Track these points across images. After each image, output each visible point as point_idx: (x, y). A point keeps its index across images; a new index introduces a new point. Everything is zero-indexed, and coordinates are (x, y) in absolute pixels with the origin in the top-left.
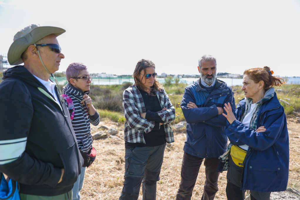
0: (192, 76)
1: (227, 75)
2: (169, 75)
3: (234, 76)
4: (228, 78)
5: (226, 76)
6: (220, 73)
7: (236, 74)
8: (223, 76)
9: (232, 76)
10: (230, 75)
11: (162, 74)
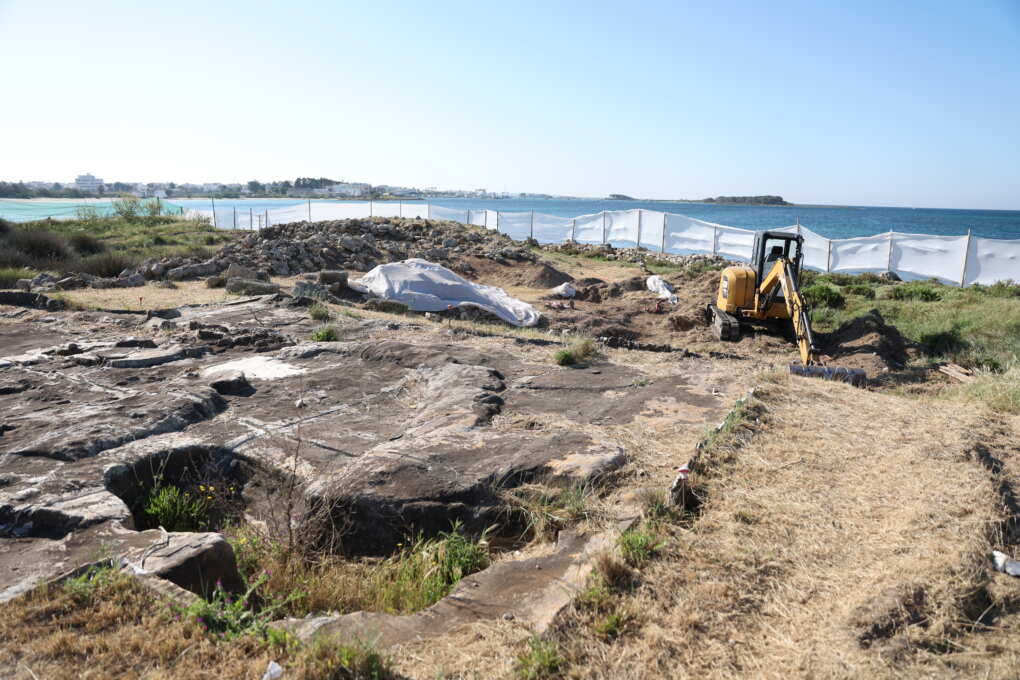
0: (206, 190)
1: (327, 187)
2: (109, 185)
3: (351, 192)
4: (331, 196)
5: (325, 191)
6: (304, 179)
7: (355, 184)
8: (317, 191)
9: (344, 191)
10: (337, 189)
11: (81, 180)
